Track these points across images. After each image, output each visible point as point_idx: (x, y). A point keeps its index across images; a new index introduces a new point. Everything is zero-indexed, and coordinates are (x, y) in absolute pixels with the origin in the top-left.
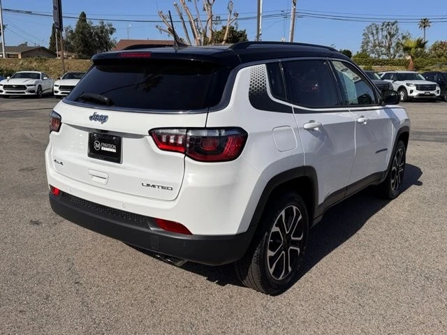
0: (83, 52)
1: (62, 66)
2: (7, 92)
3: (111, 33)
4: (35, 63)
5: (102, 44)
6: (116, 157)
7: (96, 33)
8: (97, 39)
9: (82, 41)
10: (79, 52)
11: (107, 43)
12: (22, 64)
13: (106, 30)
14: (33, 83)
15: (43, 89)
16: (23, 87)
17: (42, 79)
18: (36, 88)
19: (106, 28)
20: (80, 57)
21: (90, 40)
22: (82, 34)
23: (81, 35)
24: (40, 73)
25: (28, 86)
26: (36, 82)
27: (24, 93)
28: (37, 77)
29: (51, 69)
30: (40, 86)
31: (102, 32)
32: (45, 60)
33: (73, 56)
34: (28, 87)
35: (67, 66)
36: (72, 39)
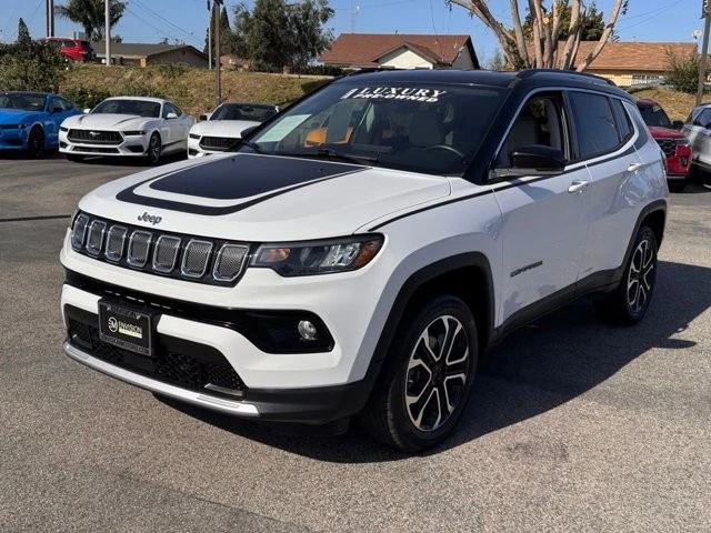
0: (266, 59)
1: (215, 85)
2: (76, 148)
3: (325, 18)
4: (159, 78)
5: (304, 42)
7: (295, 19)
8: (296, 32)
9: (266, 36)
10: (258, 58)
11: (314, 39)
12: (131, 79)
13: (316, 13)
14: (139, 128)
15: (164, 142)
16: (114, 137)
17: (165, 116)
18: (145, 141)
19: (315, 7)
20: (260, 69)
21: (281, 33)
22: (267, 20)
23: (263, 22)
24: (161, 101)
25: (127, 133)
26: (148, 125)
27: (115, 150)
28: (153, 111)
29: (193, 91)
30: (156, 133)
31: (306, 16)
32: (182, 71)
33: (246, 66)
34: (126, 138)
35: (226, 86)
36: (246, 31)
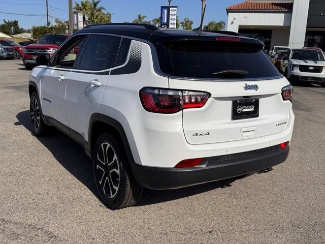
6: (255, 114)
